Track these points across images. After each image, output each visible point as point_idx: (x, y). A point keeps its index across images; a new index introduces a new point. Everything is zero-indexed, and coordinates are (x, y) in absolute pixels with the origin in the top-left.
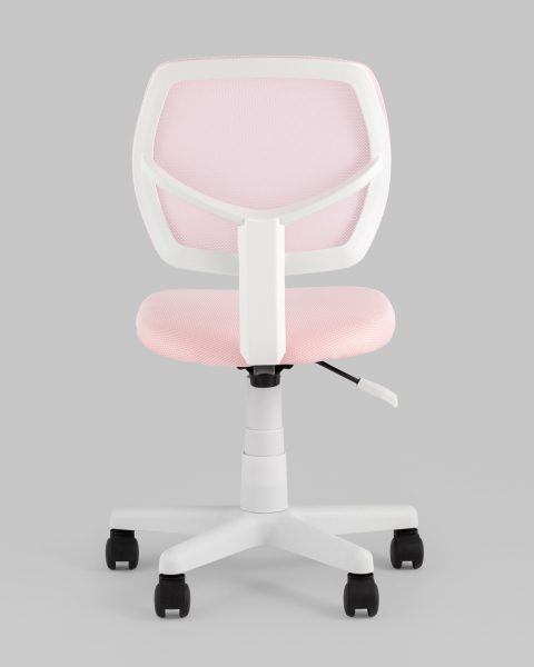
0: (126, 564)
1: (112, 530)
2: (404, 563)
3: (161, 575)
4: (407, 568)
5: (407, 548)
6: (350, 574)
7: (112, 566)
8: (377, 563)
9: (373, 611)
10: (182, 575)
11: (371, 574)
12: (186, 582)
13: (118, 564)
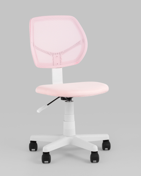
0: (34, 149)
1: (31, 141)
2: (106, 149)
3: (43, 152)
4: (106, 150)
5: (106, 145)
6: (92, 152)
7: (31, 150)
8: (99, 149)
9: (98, 161)
10: (49, 152)
11: (97, 152)
12: (50, 154)
13: (32, 150)
